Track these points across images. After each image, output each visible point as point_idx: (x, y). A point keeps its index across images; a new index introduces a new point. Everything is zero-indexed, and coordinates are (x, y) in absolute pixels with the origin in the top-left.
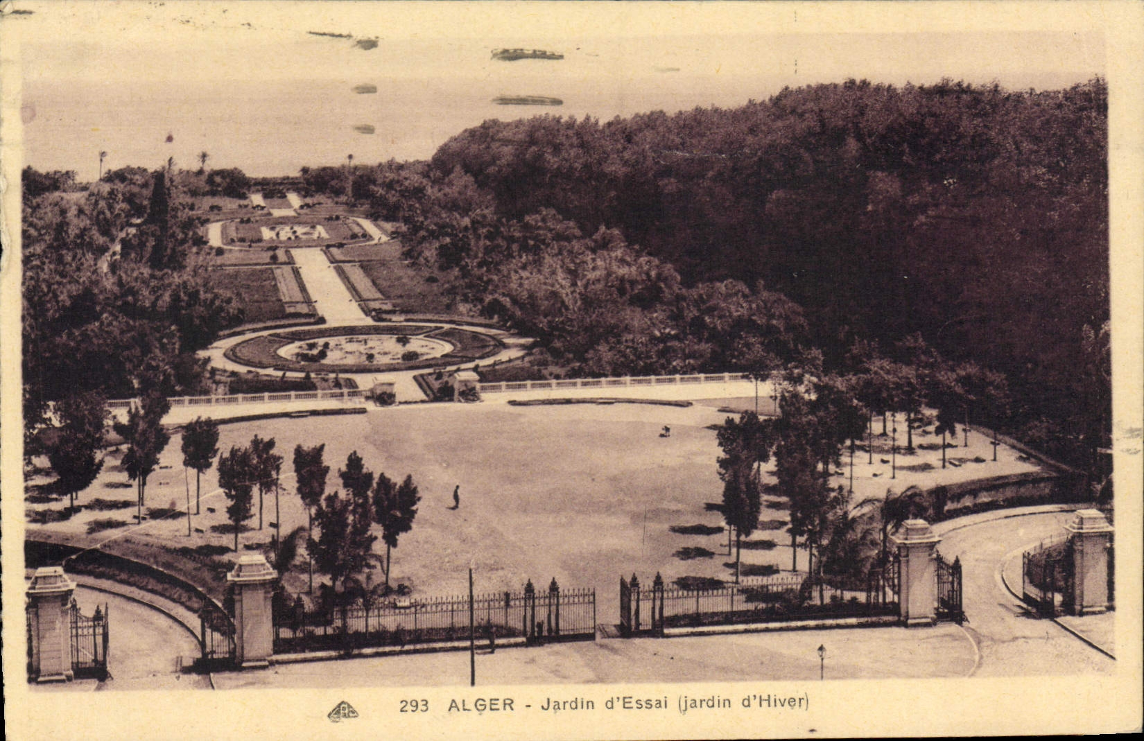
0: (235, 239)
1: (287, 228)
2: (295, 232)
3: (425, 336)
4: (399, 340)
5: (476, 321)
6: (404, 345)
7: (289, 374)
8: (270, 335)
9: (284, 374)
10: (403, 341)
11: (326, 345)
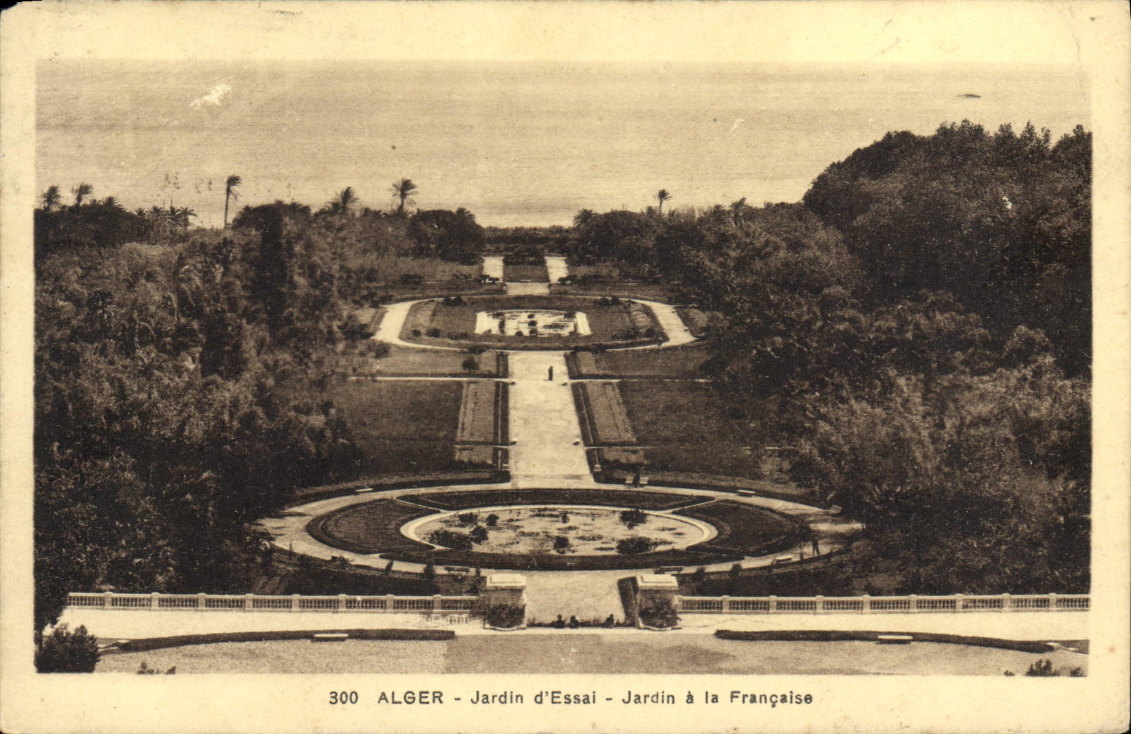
0: (423, 331)
1: (524, 317)
2: (533, 324)
3: (674, 513)
4: (625, 518)
5: (779, 489)
6: (631, 527)
7: (398, 566)
8: (404, 498)
9: (390, 565)
10: (632, 519)
11: (492, 520)
